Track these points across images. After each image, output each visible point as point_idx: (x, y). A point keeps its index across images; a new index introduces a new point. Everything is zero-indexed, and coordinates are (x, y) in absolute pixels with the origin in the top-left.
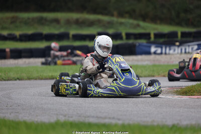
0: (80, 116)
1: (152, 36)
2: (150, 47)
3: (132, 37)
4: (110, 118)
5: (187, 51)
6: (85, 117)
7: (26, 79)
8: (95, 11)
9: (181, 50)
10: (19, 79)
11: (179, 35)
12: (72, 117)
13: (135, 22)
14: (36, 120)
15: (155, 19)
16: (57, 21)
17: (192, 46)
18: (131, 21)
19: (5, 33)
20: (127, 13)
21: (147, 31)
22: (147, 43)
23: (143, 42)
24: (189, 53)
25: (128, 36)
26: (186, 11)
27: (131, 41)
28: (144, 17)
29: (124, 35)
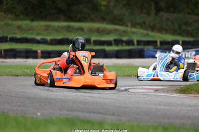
1: (159, 43)
2: (156, 52)
3: (142, 43)
5: (187, 56)
9: (182, 55)
11: (181, 43)
13: (145, 32)
15: (161, 30)
16: (81, 29)
17: (191, 52)
18: (142, 31)
19: (39, 38)
20: (139, 24)
21: (155, 39)
22: (154, 48)
23: (151, 47)
24: (188, 58)
25: (139, 42)
26: (186, 24)
27: (140, 47)
28: (153, 28)
29: (135, 41)
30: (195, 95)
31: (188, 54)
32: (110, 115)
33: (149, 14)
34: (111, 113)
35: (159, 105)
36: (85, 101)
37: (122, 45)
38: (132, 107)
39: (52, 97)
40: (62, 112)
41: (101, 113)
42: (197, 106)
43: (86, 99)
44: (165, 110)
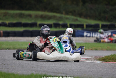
0: (44, 72)
1: (85, 26)
2: (83, 32)
3: (73, 26)
4: (62, 73)
6: (47, 72)
7: (12, 49)
8: (52, 11)
10: (8, 49)
11: (100, 26)
12: (40, 72)
13: (75, 18)
14: (19, 73)
15: (86, 16)
16: (30, 16)
17: (108, 33)
18: (73, 17)
20: (71, 12)
21: (82, 23)
22: (82, 30)
23: (80, 29)
25: (71, 25)
26: (105, 12)
28: (80, 15)
29: (68, 25)
31: (106, 34)
37: (59, 27)
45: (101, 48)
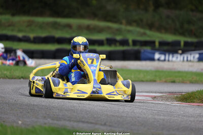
1: (157, 44)
2: (154, 54)
3: (138, 44)
5: (189, 59)
9: (184, 58)
11: (182, 44)
13: (142, 31)
15: (160, 29)
16: (69, 26)
17: (194, 55)
18: (139, 29)
19: (20, 35)
20: (135, 21)
21: (152, 39)
22: (152, 49)
23: (148, 49)
24: (190, 61)
25: (135, 43)
26: (189, 22)
27: (136, 48)
28: (151, 26)
29: (130, 41)
30: (199, 104)
31: (191, 57)
32: (102, 125)
33: (146, 10)
34: (103, 123)
35: (158, 115)
36: (73, 109)
37: (115, 45)
38: (126, 116)
39: (35, 103)
40: (46, 121)
41: (91, 123)
42: (200, 116)
43: (74, 107)
44: (164, 120)
45: (181, 79)
